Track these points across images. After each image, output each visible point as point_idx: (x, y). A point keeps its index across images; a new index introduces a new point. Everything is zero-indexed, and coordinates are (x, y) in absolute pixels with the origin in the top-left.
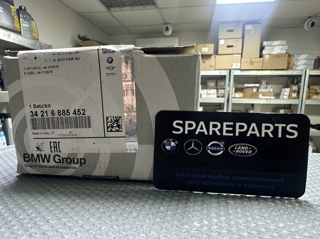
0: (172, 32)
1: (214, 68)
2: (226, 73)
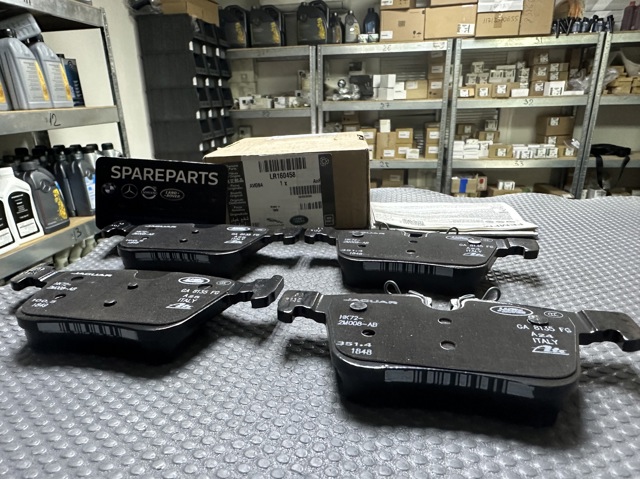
1: (421, 37)
2: (446, 45)
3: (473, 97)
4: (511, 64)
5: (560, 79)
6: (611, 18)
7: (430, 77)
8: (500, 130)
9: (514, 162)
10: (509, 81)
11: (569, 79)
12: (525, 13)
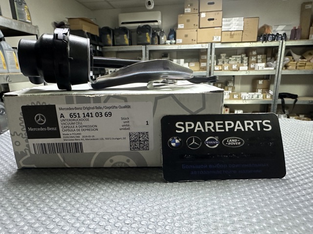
0: (154, 5)
1: (196, 42)
2: (207, 46)
3: (221, 70)
4: (239, 55)
5: (262, 62)
6: (285, 34)
7: (200, 61)
8: (235, 86)
9: (242, 101)
10: (238, 63)
11: (267, 62)
12: (244, 31)
